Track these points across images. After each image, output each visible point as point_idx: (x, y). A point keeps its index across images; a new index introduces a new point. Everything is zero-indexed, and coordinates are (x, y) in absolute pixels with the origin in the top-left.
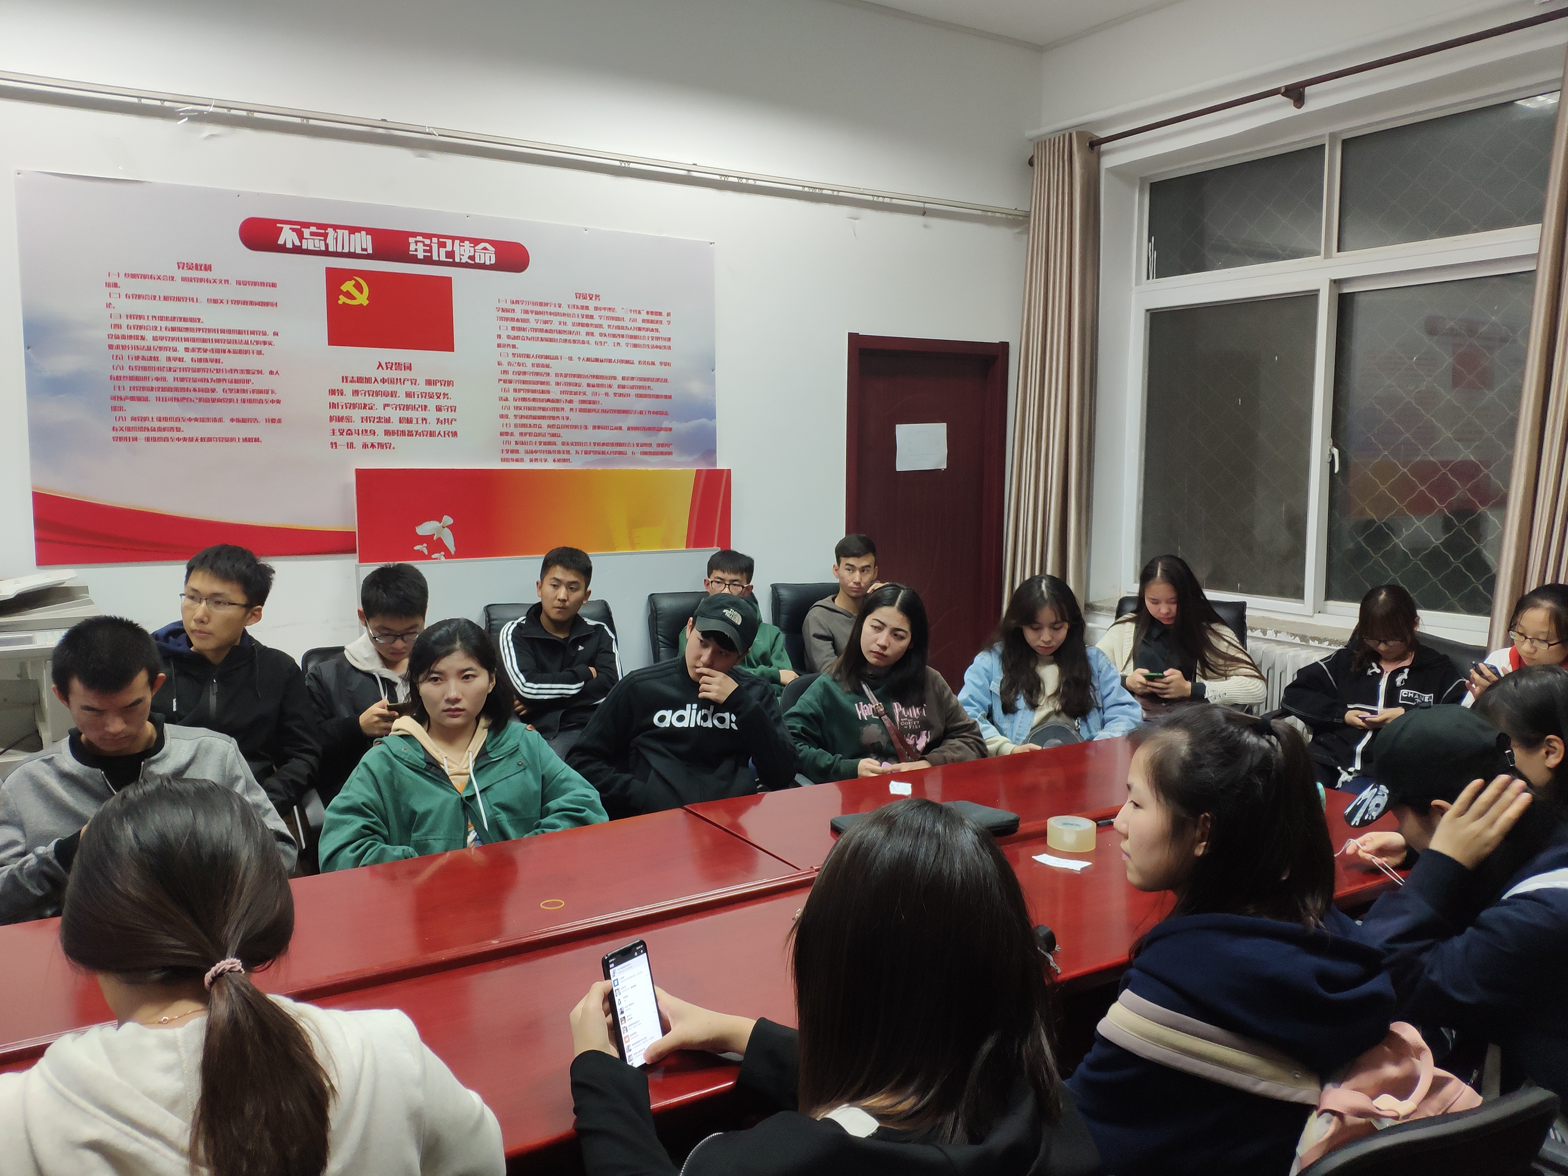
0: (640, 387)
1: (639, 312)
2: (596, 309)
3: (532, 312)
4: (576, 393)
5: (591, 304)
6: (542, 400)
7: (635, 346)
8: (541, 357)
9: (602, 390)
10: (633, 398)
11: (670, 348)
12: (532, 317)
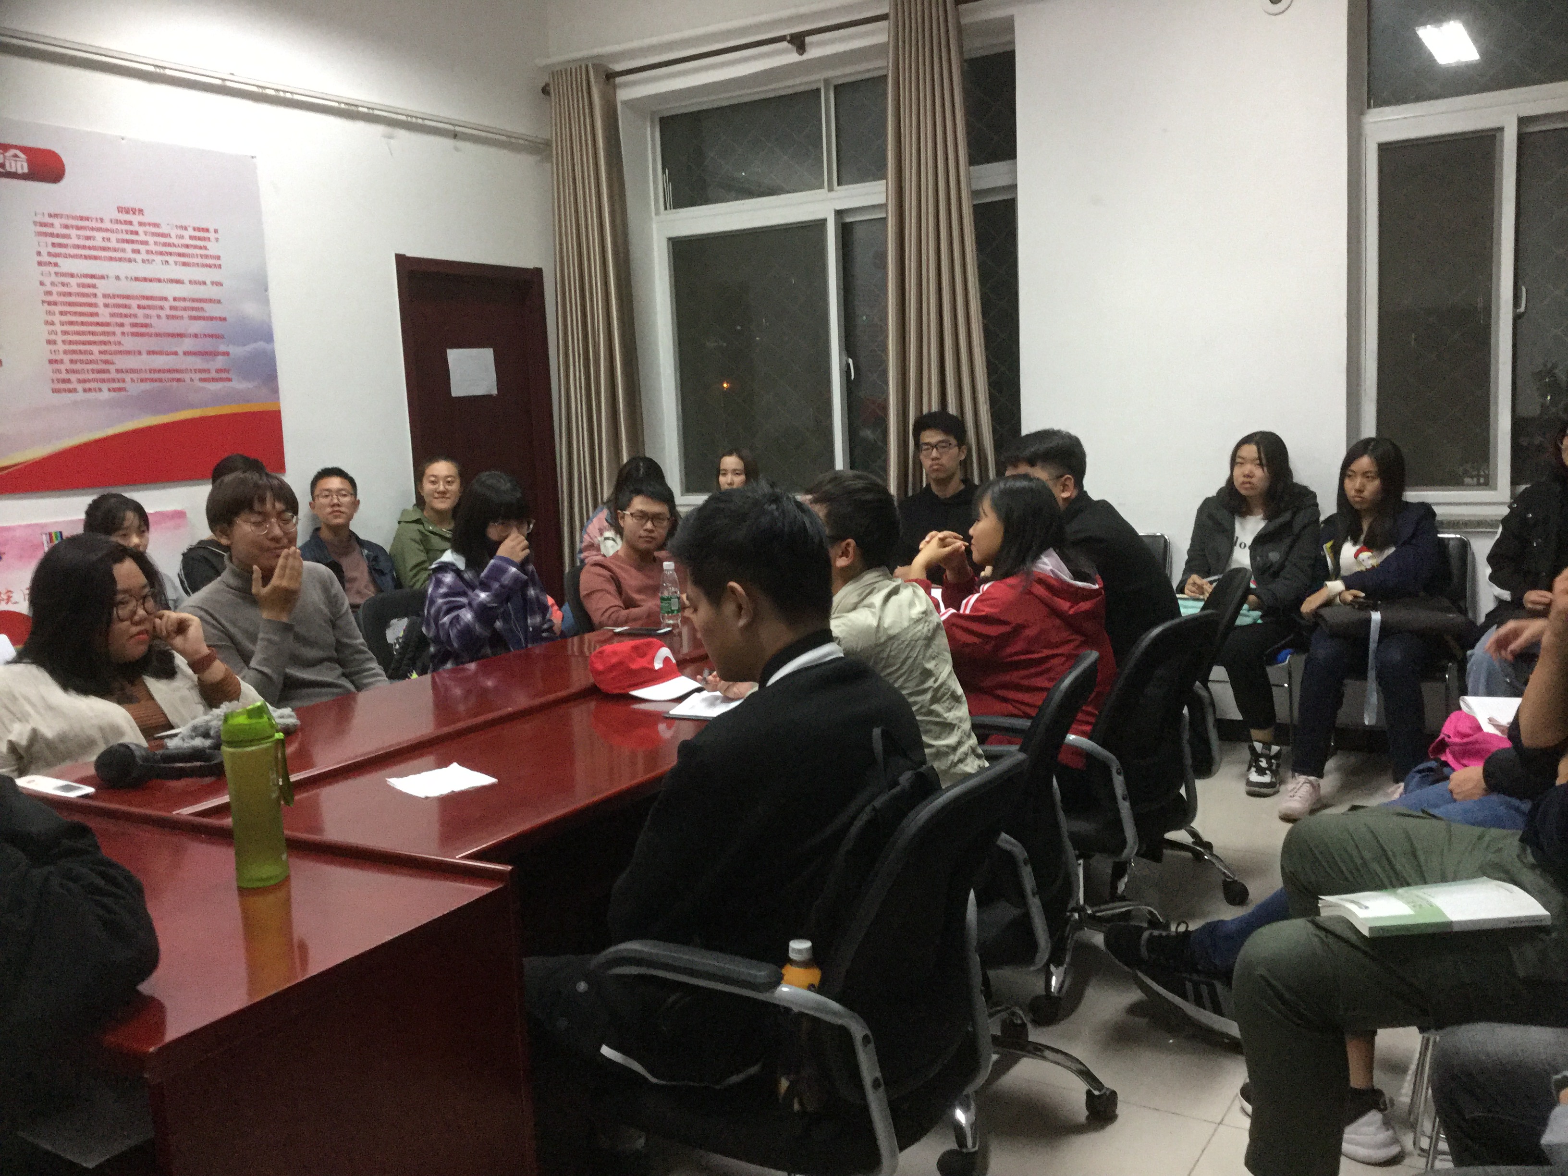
0: (193, 309)
1: (186, 229)
2: (141, 224)
3: (72, 227)
4: (126, 316)
5: (135, 219)
6: (91, 324)
7: (185, 264)
8: (86, 276)
9: (153, 313)
10: (186, 321)
11: (220, 266)
12: (73, 232)
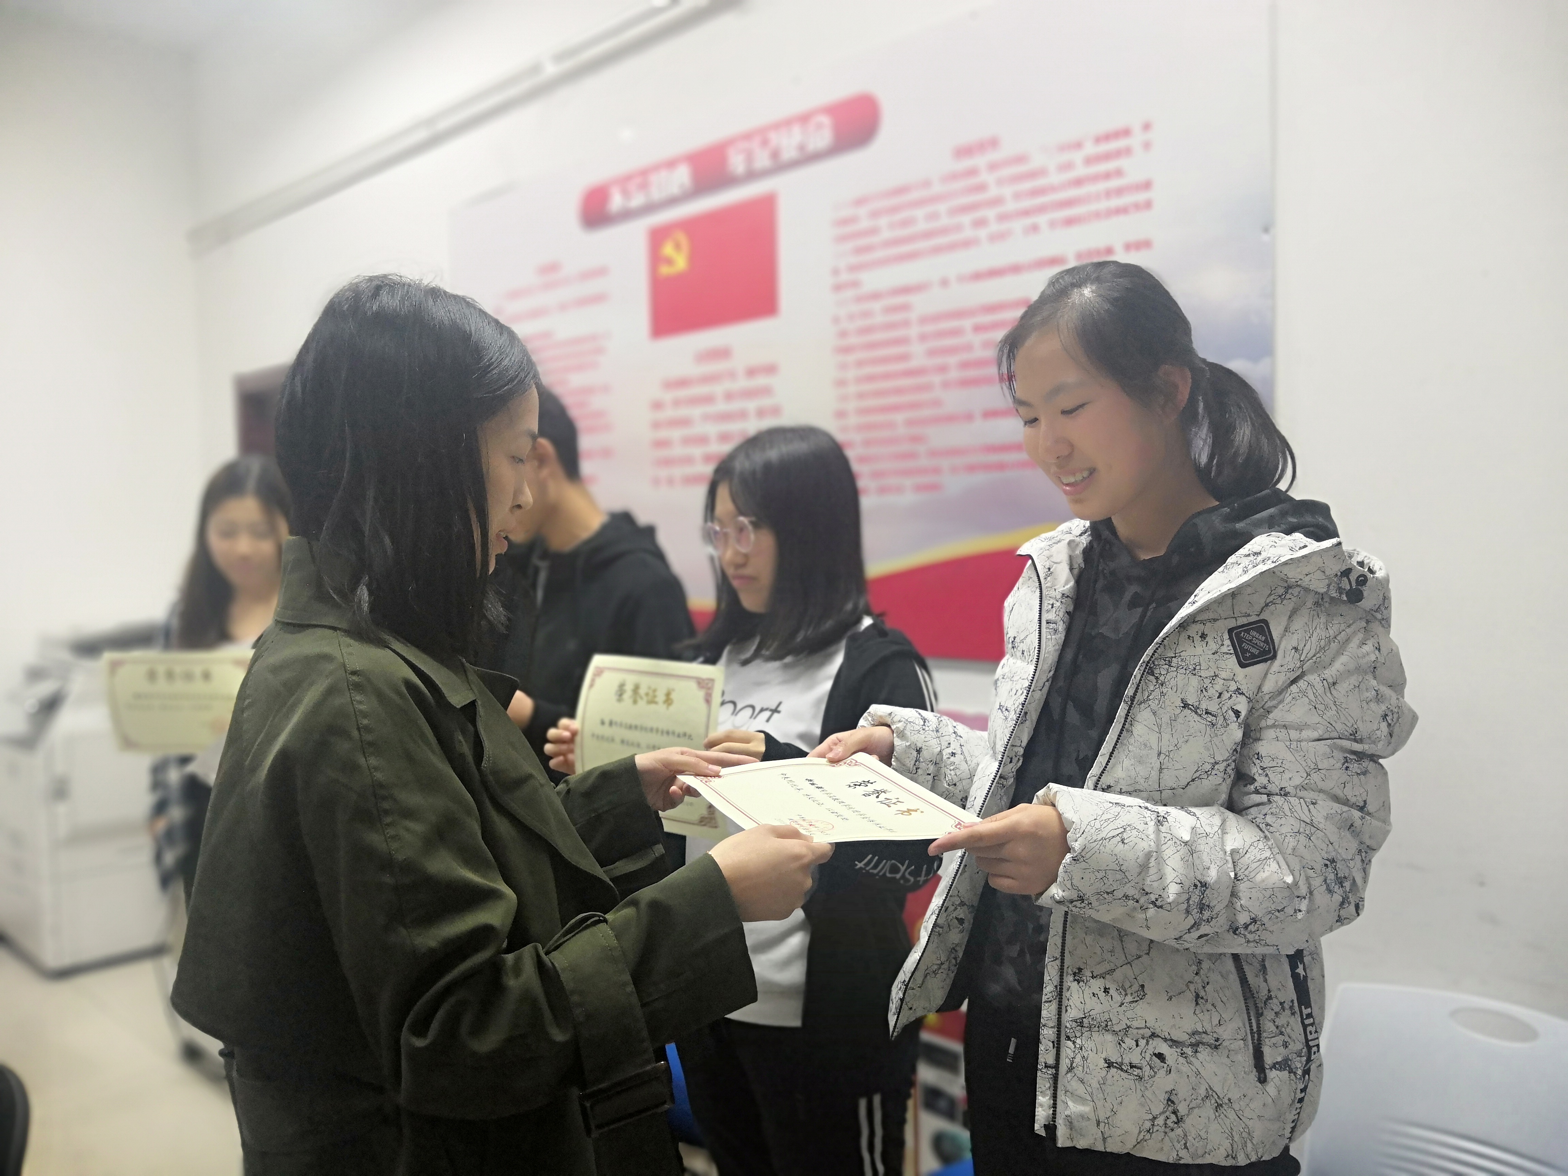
1: (1078, 145)
2: (993, 167)
5: (980, 161)
6: (897, 375)
7: (1070, 222)
8: (897, 291)
11: (1148, 205)
